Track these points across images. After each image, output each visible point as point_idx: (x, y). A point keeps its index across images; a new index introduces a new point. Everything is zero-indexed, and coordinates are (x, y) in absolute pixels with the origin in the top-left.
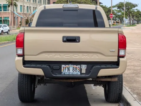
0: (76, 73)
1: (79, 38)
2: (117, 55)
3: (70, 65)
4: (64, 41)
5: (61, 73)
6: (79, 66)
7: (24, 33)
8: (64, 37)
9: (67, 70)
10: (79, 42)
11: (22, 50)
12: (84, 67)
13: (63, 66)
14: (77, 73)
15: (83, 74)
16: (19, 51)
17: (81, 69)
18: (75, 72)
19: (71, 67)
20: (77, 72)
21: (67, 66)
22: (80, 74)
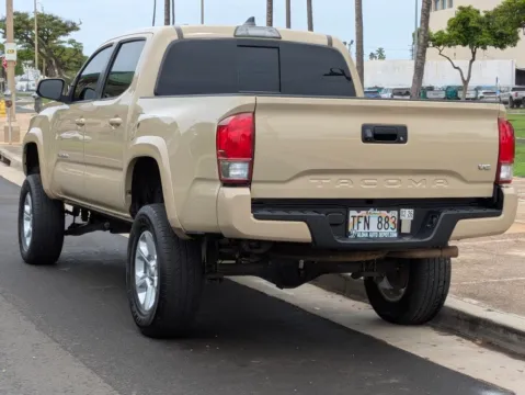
0: (386, 235)
1: (404, 129)
2: (494, 179)
3: (371, 210)
4: (366, 140)
5: (347, 234)
6: (395, 213)
7: (254, 113)
8: (365, 127)
9: (361, 225)
10: (405, 141)
11: (246, 166)
12: (407, 215)
13: (353, 213)
14: (390, 233)
15: (405, 235)
16: (235, 169)
17: (400, 222)
18: (383, 230)
19: (374, 216)
20: (390, 230)
21: (363, 213)
22: (395, 235)
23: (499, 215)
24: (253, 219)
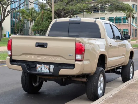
0: (46, 72)
1: (47, 44)
3: (42, 65)
4: (37, 46)
5: (36, 70)
6: (48, 66)
7: (12, 39)
8: (36, 43)
9: (40, 68)
10: (46, 47)
11: (10, 51)
12: (52, 67)
13: (38, 65)
14: (47, 71)
15: (51, 72)
17: (50, 68)
18: (45, 70)
19: (43, 66)
20: (47, 70)
21: (40, 65)
22: (49, 72)
23: (73, 69)
24: (10, 64)
